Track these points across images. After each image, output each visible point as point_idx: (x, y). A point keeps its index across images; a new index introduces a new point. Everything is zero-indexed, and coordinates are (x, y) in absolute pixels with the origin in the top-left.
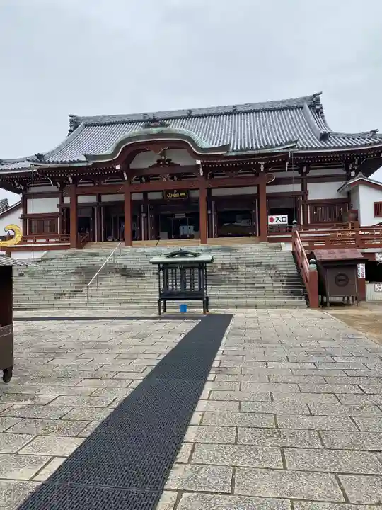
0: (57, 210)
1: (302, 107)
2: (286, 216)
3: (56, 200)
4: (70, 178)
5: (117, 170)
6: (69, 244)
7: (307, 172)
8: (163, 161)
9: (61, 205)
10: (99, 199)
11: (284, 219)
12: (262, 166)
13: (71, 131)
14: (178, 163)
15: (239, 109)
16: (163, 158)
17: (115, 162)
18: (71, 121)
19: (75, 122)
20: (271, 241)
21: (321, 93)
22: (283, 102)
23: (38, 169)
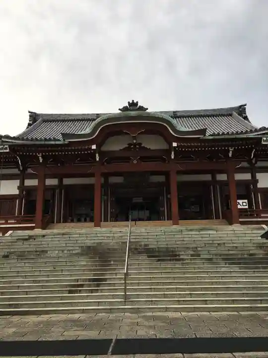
0: (17, 192)
1: (231, 115)
2: (246, 201)
3: (17, 183)
4: (40, 158)
5: (93, 149)
6: (34, 225)
7: (256, 163)
8: (135, 145)
9: (21, 187)
10: (61, 181)
11: (244, 204)
12: (231, 152)
13: (29, 125)
14: (148, 147)
15: (179, 114)
16: (135, 141)
17: (92, 142)
18: (30, 116)
19: (34, 117)
20: (242, 223)
21: (246, 105)
22: (214, 110)
23: (9, 146)
